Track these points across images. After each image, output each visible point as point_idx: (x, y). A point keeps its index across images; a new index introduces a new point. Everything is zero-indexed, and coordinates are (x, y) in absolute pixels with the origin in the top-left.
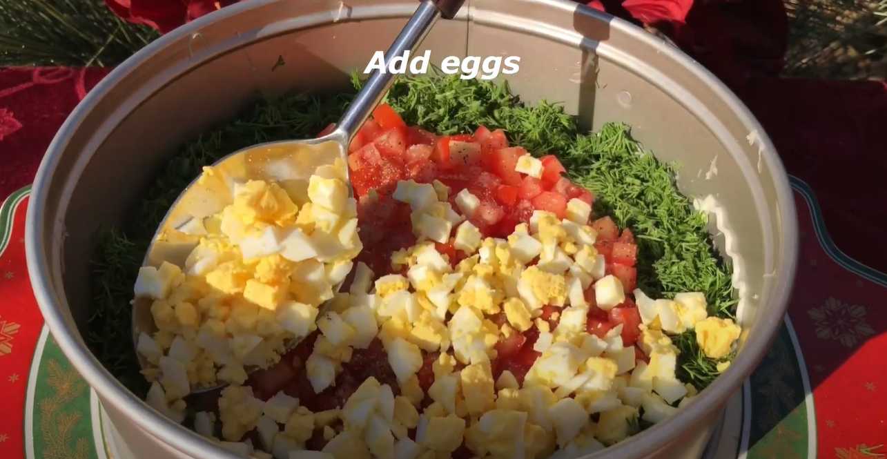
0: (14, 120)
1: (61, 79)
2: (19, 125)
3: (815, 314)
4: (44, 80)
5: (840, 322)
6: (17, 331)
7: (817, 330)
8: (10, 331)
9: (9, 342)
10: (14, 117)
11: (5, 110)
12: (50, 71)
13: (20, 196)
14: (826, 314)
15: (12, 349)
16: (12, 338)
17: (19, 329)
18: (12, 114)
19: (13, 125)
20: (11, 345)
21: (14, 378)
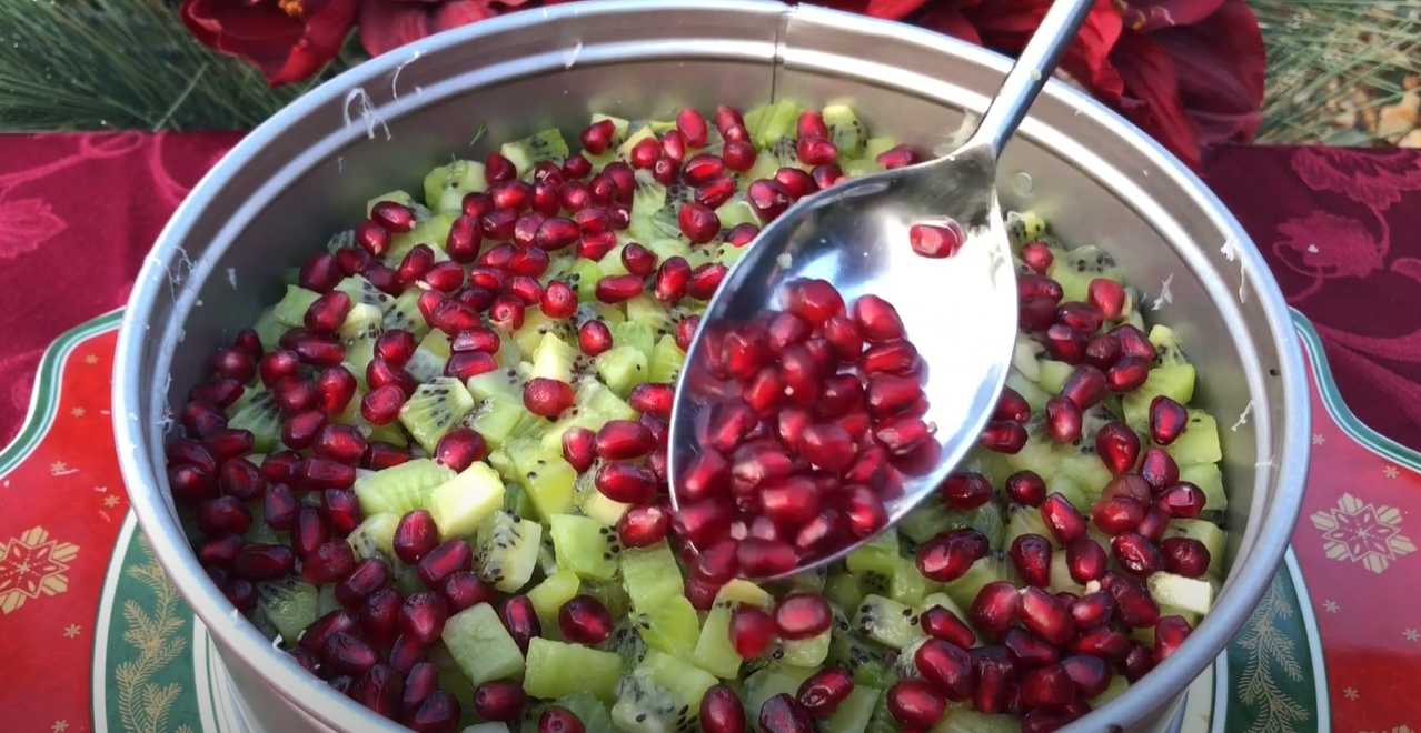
0: (54, 217)
1: (125, 151)
2: (62, 225)
3: (1322, 520)
4: (97, 152)
5: (1362, 533)
6: (74, 558)
7: (1326, 546)
8: (64, 557)
9: (63, 574)
10: (53, 211)
11: (39, 201)
12: (105, 138)
13: (70, 342)
14: (1339, 520)
15: (67, 585)
16: (67, 568)
17: (77, 554)
18: (49, 207)
19: (54, 225)
20: (66, 580)
21: (73, 631)
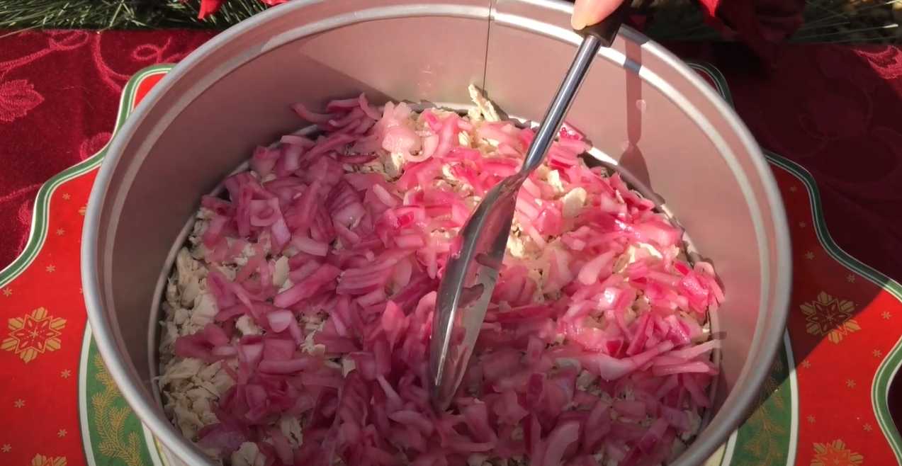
0: (36, 93)
1: (78, 45)
2: (41, 98)
4: (59, 47)
5: (830, 318)
6: (64, 327)
7: (808, 325)
8: (58, 326)
9: (57, 337)
10: (35, 89)
11: (26, 81)
12: (65, 36)
13: (53, 185)
14: (817, 308)
15: (61, 344)
16: (60, 334)
17: (66, 324)
18: (32, 86)
19: (36, 98)
20: (59, 340)
21: (66, 373)
